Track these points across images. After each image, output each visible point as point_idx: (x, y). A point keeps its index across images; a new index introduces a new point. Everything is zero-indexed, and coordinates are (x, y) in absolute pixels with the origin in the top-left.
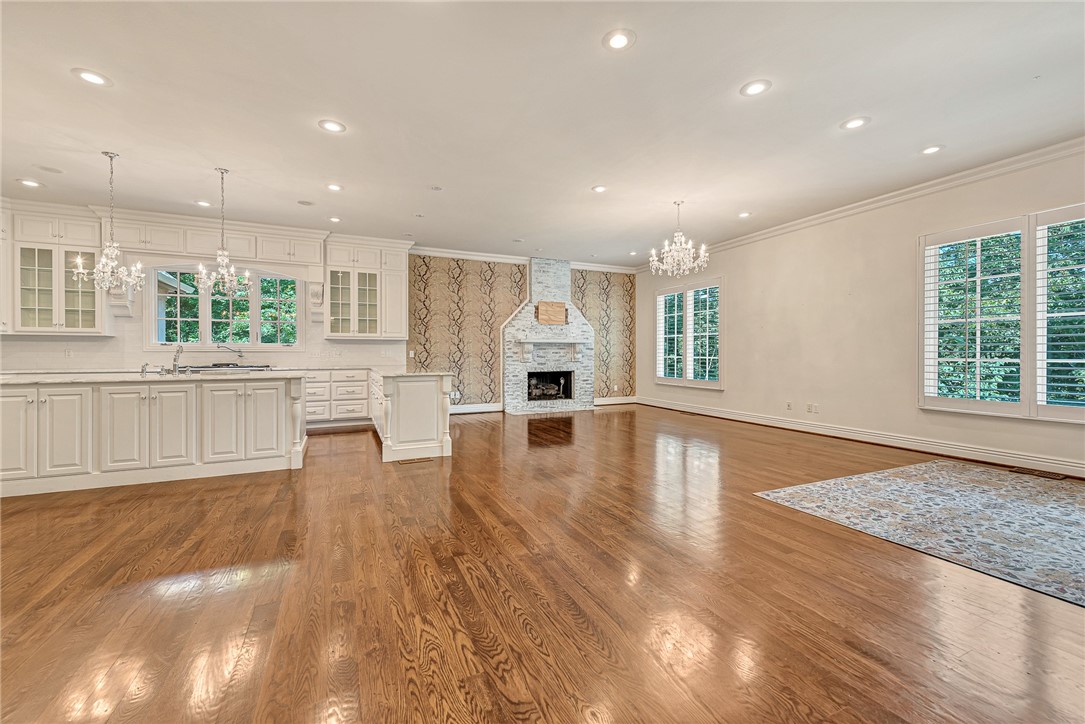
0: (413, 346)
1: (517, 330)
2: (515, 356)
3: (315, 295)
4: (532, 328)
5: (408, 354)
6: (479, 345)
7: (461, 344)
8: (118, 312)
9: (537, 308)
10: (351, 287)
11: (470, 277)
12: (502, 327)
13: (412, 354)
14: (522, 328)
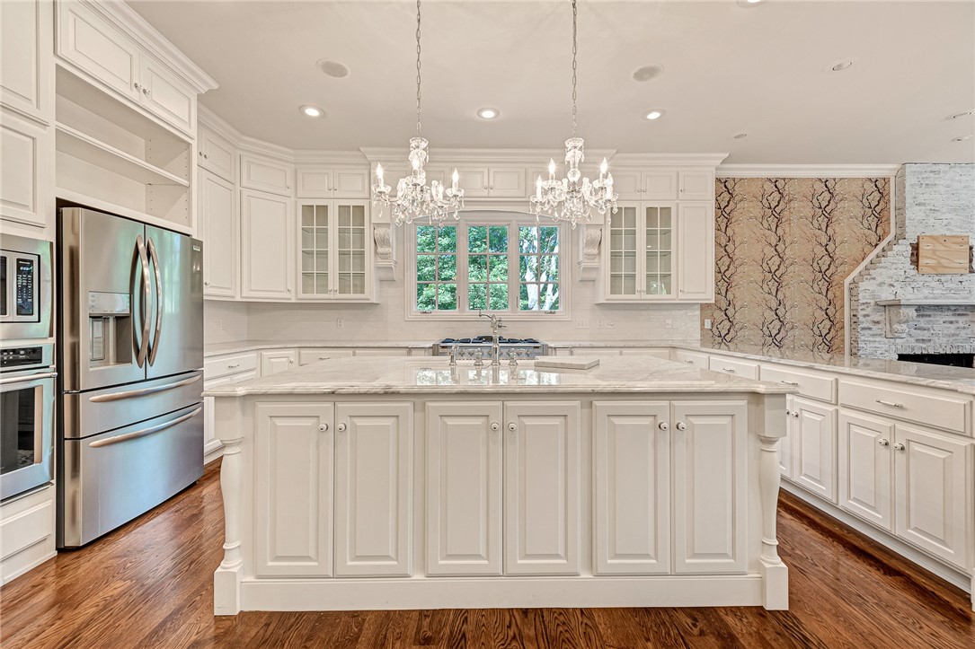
0: (709, 312)
1: (880, 284)
2: (875, 327)
3: (589, 244)
4: (906, 280)
5: (703, 324)
6: (810, 310)
7: (781, 308)
8: (383, 275)
9: (916, 248)
10: (637, 229)
11: (795, 204)
12: (848, 281)
13: (708, 324)
14: (889, 281)
